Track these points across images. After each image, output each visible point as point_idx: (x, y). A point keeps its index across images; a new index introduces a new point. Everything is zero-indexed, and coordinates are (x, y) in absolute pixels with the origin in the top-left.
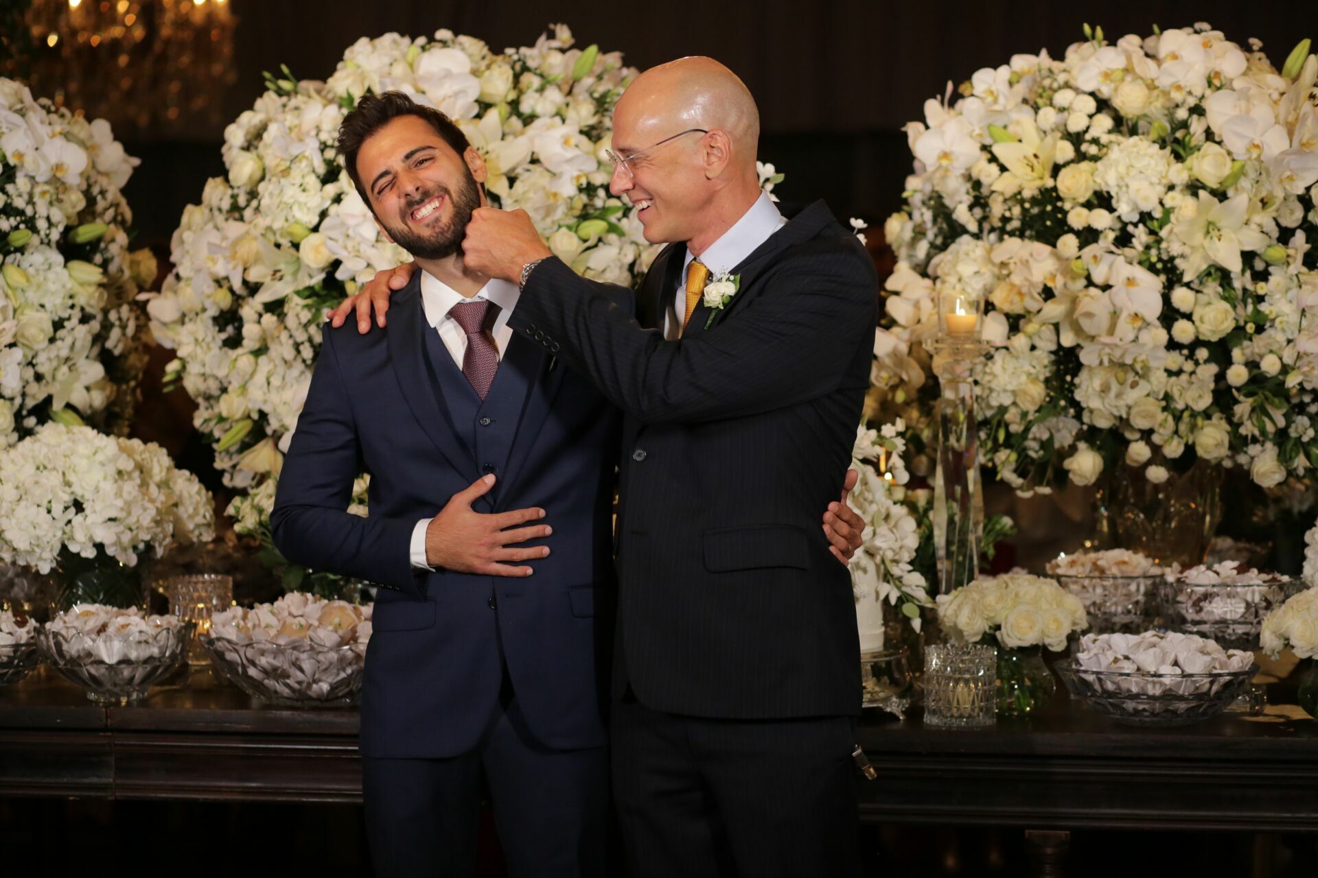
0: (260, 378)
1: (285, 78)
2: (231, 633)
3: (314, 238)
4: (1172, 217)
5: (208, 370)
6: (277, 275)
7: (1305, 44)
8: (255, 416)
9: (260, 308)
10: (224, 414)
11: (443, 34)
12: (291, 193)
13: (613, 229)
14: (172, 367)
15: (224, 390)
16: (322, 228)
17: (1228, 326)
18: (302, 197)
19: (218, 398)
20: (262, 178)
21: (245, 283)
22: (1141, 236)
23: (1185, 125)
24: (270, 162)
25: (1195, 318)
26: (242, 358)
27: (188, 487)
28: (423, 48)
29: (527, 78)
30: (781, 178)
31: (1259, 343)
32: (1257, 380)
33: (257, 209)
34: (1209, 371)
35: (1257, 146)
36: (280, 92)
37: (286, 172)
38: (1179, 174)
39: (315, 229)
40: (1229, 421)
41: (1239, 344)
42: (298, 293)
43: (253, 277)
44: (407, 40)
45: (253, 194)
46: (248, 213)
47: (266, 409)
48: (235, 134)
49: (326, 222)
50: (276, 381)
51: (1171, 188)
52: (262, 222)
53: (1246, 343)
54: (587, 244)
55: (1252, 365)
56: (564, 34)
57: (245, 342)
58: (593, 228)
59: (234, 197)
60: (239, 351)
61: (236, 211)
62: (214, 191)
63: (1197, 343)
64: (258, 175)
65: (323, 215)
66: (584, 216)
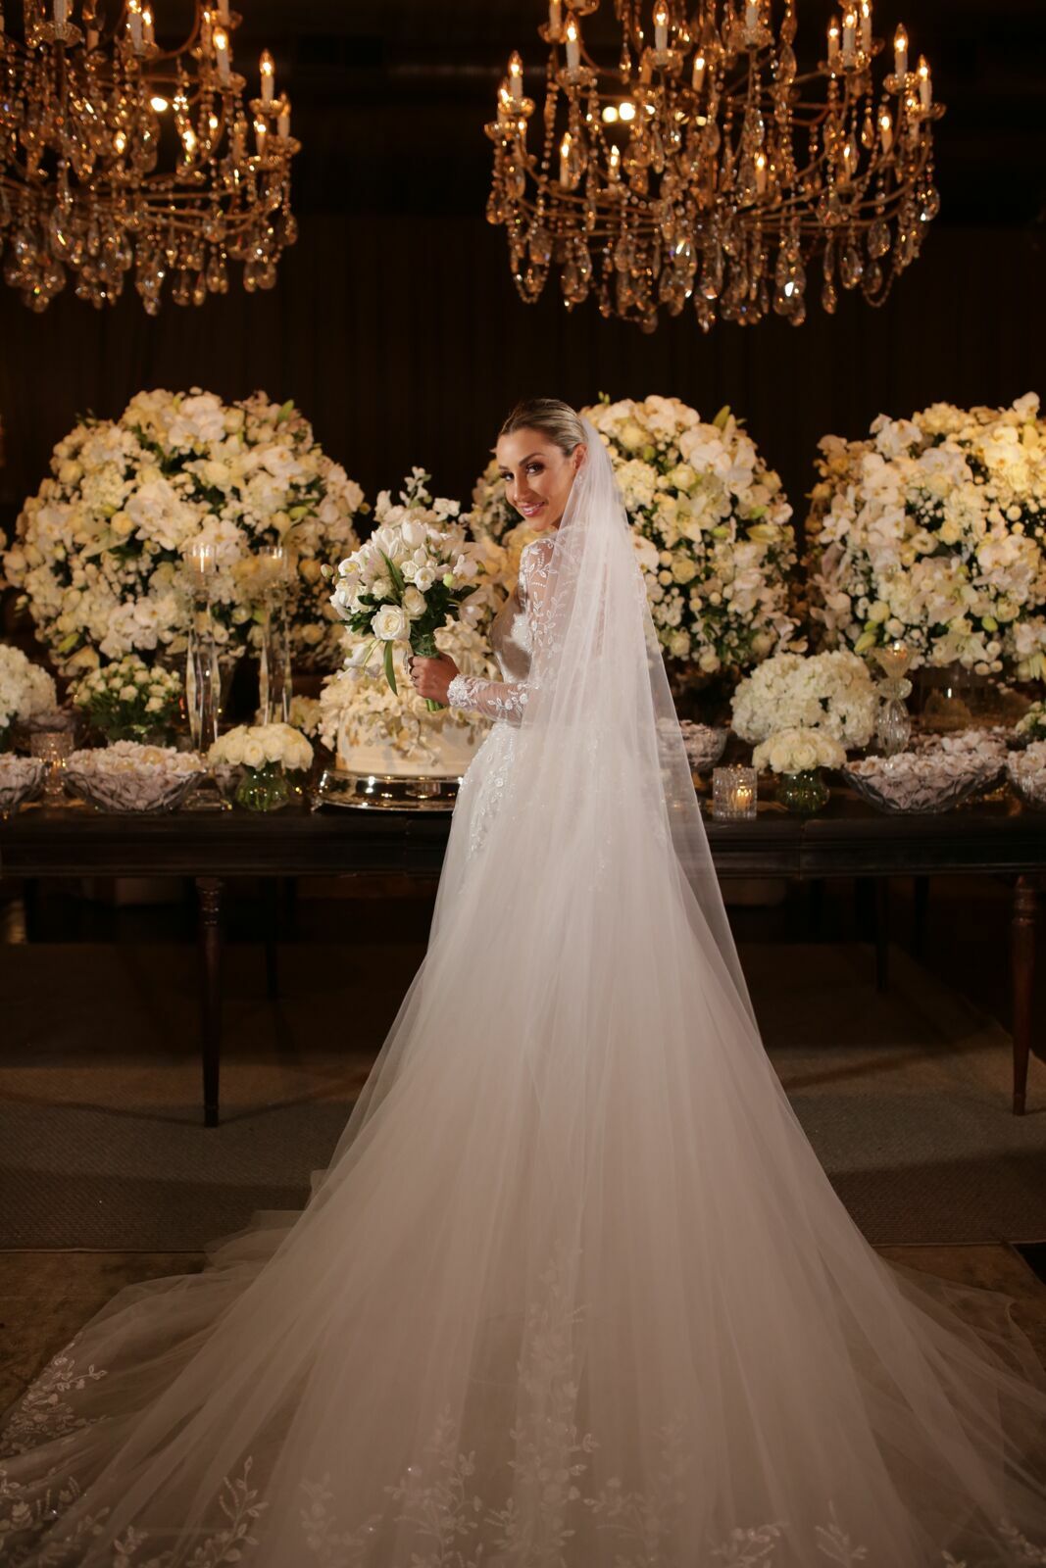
0: (85, 606)
1: (90, 417)
2: (80, 768)
3: (121, 515)
4: (659, 509)
5: (48, 601)
6: (95, 538)
7: (727, 409)
8: (81, 630)
9: (84, 560)
10: (61, 629)
11: (195, 390)
12: (105, 486)
13: (311, 513)
14: (22, 600)
15: (60, 614)
16: (126, 508)
17: (692, 574)
18: (113, 489)
19: (55, 620)
20: (83, 477)
21: (74, 544)
22: (640, 519)
23: (664, 453)
24: (89, 466)
25: (673, 569)
26: (74, 594)
27: (40, 676)
28: (183, 399)
29: (250, 420)
30: (429, 477)
31: (708, 586)
32: (707, 608)
33: (80, 498)
34: (680, 601)
35: (711, 466)
36: (88, 426)
37: (101, 471)
38: (663, 482)
39: (121, 509)
40: (690, 632)
41: (695, 586)
42: (111, 551)
43: (79, 539)
44: (170, 394)
45: (77, 488)
46: (73, 500)
47: (90, 625)
48: (62, 450)
49: (129, 503)
50: (95, 608)
51: (657, 491)
52: (84, 505)
53: (700, 585)
54: (295, 522)
55: (704, 599)
56: (263, 396)
57: (74, 583)
58: (299, 512)
59: (63, 489)
60: (70, 588)
61: (66, 499)
62: (47, 487)
63: (674, 584)
64: (79, 475)
65: (126, 500)
66: (291, 505)
